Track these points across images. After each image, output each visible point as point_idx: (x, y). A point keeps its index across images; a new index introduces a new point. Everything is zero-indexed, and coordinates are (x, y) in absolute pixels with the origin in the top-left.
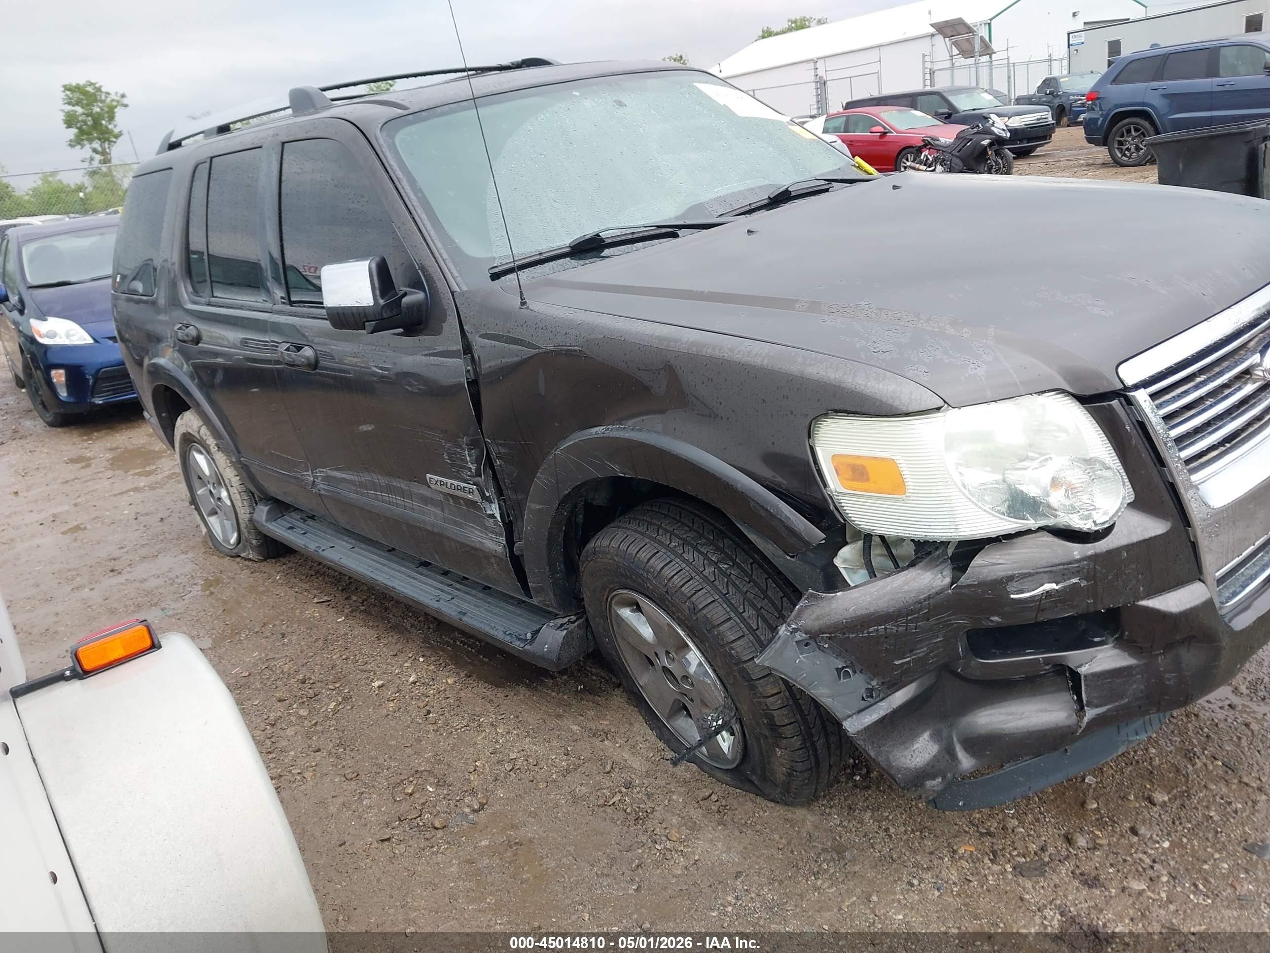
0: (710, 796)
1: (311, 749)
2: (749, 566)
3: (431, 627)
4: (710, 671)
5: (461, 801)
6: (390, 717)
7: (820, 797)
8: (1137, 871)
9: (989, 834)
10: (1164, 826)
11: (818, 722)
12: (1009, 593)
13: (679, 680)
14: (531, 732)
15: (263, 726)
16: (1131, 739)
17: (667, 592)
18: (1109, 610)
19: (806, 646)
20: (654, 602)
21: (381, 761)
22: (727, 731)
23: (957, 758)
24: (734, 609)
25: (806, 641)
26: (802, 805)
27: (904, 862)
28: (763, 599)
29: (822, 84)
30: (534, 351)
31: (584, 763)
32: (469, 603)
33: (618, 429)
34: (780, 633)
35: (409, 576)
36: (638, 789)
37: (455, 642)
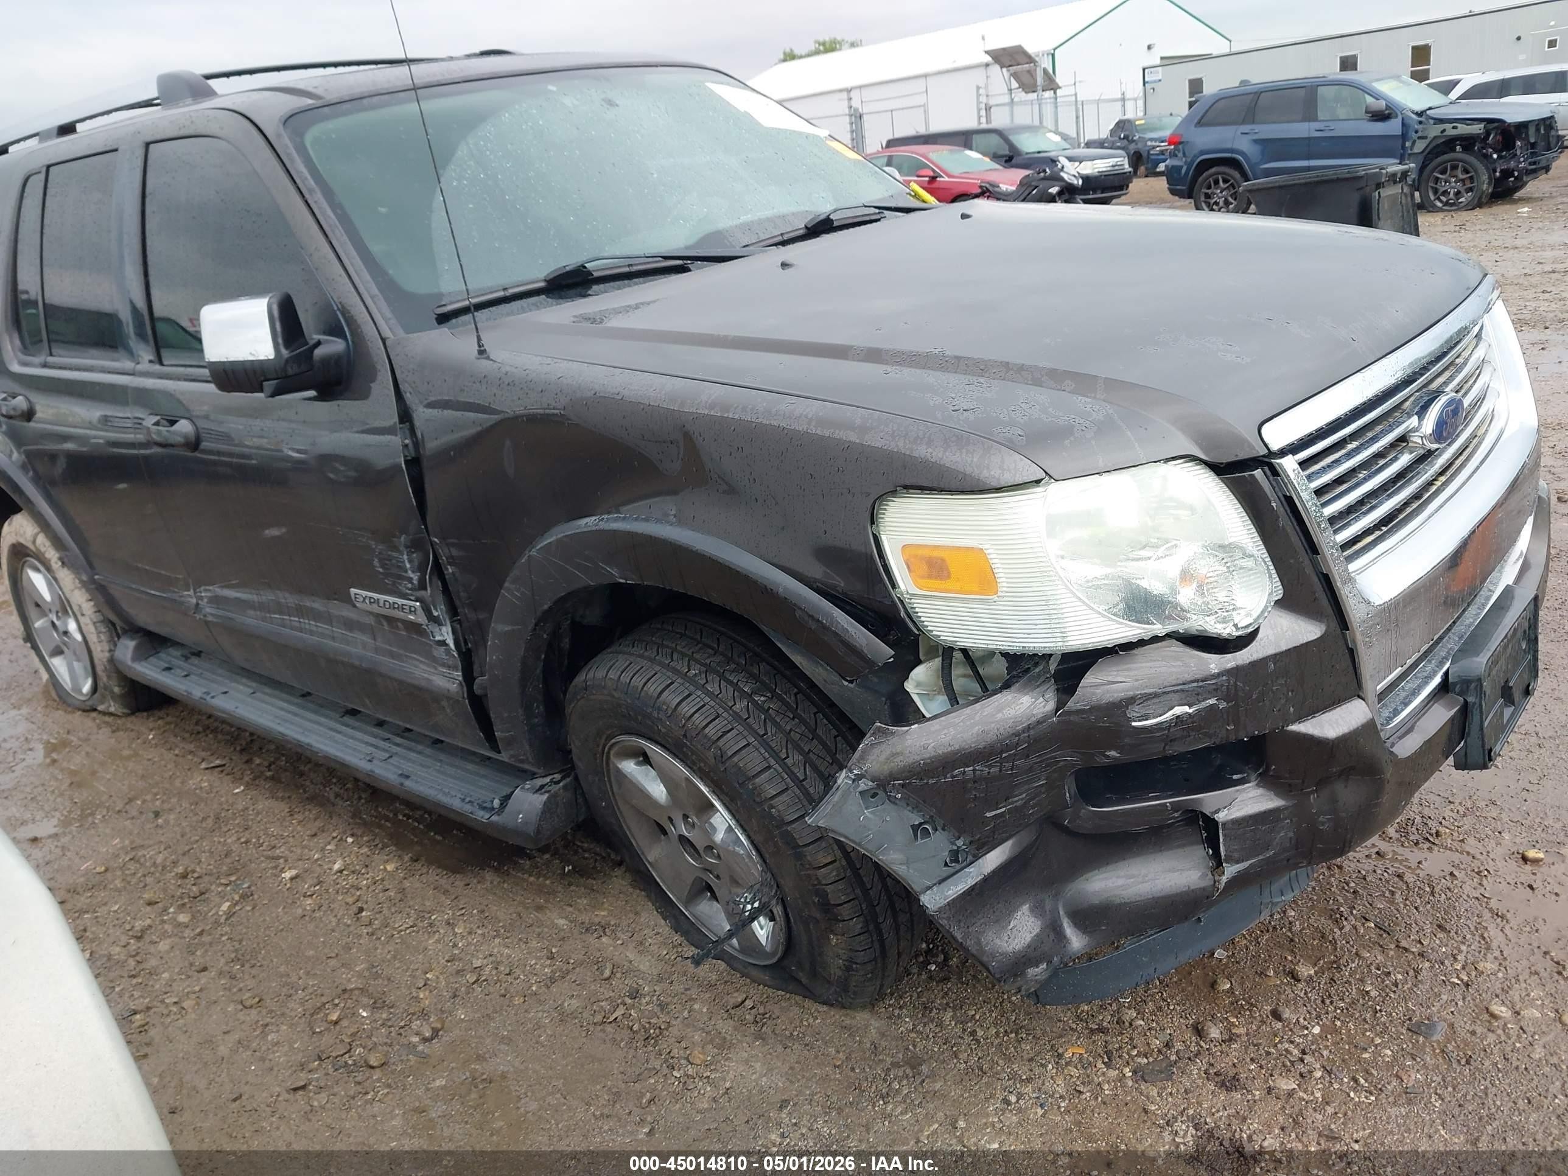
0: (743, 1002)
1: (193, 968)
2: (793, 698)
3: (363, 796)
4: (742, 838)
5: (407, 1028)
6: (307, 918)
7: (886, 995)
8: (1284, 1065)
9: (1101, 1030)
10: (1311, 1006)
11: (884, 897)
12: (1129, 720)
13: (701, 852)
14: (502, 931)
15: (124, 939)
16: (1275, 900)
17: (685, 736)
18: (1253, 738)
19: (873, 797)
20: (668, 750)
21: (294, 978)
22: (765, 915)
23: (1065, 937)
24: (775, 754)
25: (873, 792)
26: (863, 1007)
27: (997, 1073)
28: (812, 739)
29: (857, 118)
30: (496, 418)
31: (574, 968)
32: (414, 762)
33: (616, 520)
34: (839, 781)
35: (331, 729)
36: (648, 999)
37: (396, 815)
